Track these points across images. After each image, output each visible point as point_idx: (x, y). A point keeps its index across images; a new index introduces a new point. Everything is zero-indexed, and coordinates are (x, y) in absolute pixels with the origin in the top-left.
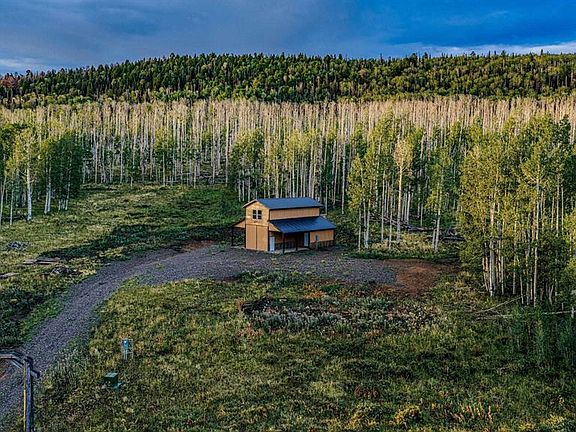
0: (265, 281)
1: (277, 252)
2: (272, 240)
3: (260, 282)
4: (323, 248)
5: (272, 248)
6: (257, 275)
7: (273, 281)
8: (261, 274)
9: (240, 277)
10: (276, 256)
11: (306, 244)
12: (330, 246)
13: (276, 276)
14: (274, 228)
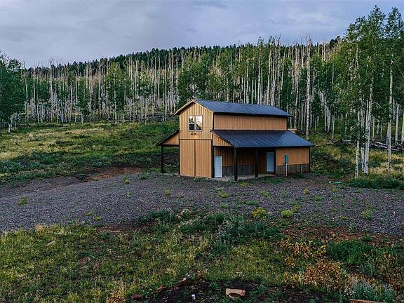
0: (198, 229)
1: (227, 179)
2: (219, 162)
3: (187, 231)
4: (296, 174)
5: (218, 174)
6: (185, 217)
7: (214, 230)
8: (193, 215)
9: (152, 221)
10: (223, 184)
11: (270, 169)
12: (305, 172)
13: (220, 220)
14: (219, 142)
